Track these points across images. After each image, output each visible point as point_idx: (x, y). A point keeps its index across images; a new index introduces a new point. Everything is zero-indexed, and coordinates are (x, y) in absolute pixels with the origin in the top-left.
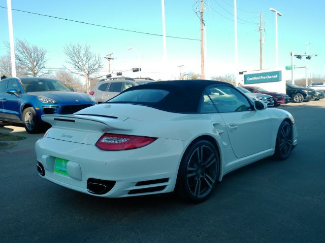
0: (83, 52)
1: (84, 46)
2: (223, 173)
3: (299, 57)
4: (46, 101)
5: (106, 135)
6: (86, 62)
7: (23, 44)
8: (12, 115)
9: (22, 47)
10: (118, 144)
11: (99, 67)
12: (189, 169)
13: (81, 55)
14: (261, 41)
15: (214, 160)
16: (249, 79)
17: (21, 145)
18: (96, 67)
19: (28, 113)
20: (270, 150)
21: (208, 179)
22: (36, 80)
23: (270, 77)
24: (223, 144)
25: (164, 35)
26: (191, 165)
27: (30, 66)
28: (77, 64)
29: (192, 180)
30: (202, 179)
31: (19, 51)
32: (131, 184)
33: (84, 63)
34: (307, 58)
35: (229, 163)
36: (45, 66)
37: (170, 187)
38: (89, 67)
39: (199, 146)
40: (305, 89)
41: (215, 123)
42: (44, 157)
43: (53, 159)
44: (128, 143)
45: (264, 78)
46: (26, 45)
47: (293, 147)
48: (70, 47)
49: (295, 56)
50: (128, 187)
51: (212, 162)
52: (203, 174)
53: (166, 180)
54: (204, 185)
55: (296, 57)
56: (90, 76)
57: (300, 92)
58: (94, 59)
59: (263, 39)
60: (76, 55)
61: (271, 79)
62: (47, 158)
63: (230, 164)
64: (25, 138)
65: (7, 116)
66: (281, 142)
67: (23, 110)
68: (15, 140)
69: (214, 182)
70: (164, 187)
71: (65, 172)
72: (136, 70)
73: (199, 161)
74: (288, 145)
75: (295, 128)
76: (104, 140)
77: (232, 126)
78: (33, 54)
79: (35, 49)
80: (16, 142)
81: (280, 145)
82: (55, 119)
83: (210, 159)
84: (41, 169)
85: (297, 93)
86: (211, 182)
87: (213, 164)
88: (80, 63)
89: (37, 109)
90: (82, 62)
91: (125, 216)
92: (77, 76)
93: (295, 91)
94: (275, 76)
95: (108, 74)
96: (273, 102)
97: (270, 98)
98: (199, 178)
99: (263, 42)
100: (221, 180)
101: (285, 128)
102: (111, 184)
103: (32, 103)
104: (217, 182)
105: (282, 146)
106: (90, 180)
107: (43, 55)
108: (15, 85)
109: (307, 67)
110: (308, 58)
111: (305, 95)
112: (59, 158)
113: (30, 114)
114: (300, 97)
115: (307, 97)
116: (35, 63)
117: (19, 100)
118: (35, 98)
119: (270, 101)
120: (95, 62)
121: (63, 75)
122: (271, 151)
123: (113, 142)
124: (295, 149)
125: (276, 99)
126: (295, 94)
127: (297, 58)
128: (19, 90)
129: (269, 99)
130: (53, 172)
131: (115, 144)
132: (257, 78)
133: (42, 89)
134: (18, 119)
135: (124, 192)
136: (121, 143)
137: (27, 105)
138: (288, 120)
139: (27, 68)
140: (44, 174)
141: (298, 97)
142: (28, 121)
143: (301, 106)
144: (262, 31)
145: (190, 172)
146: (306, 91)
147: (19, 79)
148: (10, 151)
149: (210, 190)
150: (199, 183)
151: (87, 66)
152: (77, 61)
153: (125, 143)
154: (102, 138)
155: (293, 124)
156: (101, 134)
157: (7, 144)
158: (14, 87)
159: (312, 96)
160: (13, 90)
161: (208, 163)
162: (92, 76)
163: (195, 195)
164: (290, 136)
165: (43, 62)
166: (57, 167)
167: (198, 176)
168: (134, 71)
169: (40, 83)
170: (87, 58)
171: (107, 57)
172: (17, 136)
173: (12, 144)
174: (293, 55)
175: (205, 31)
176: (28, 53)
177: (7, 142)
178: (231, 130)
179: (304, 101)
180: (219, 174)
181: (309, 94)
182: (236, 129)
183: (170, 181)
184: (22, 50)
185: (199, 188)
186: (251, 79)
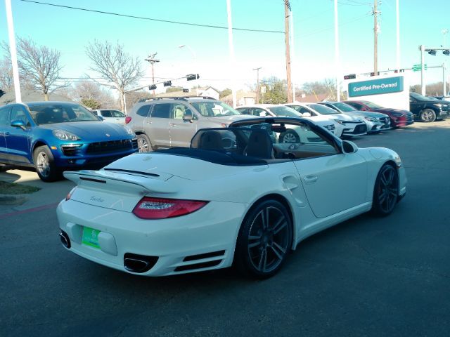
0: (113, 54)
1: (114, 46)
2: (297, 240)
3: (432, 52)
4: (65, 138)
5: (145, 199)
6: (119, 68)
7: (26, 44)
8: (18, 155)
9: (26, 48)
10: (160, 211)
11: (137, 75)
12: (251, 237)
13: (111, 58)
14: (375, 29)
15: (285, 224)
16: (356, 89)
17: (35, 200)
18: (134, 74)
19: (40, 155)
20: (366, 205)
21: (277, 249)
22: (50, 107)
23: (387, 86)
24: (296, 202)
25: (230, 28)
26: (254, 233)
27: (38, 75)
28: (105, 71)
29: (256, 251)
30: (269, 249)
31: (22, 55)
32: (178, 260)
33: (116, 69)
34: (444, 53)
35: (305, 226)
36: (60, 76)
37: (226, 261)
38: (123, 76)
39: (264, 208)
40: (437, 103)
41: (284, 176)
42: (70, 225)
43: (80, 228)
44: (172, 209)
45: (378, 87)
46: (31, 46)
47: (399, 198)
48: (95, 47)
49: (426, 50)
50: (174, 263)
51: (283, 226)
52: (270, 243)
53: (222, 253)
54: (272, 257)
55: (427, 52)
56: (125, 89)
57: (430, 106)
58: (130, 62)
59: (378, 26)
60: (103, 57)
61: (388, 88)
62: (73, 227)
63: (306, 228)
64: (39, 189)
65: (12, 158)
66: (382, 192)
67: (34, 150)
68: (25, 193)
69: (284, 251)
70: (218, 262)
71: (96, 244)
72: (191, 78)
73: (265, 227)
74: (392, 197)
75: (402, 172)
76: (143, 206)
77: (309, 177)
78: (41, 59)
79: (45, 51)
80: (27, 196)
81: (380, 197)
82: (81, 178)
83: (278, 223)
84: (66, 240)
85: (427, 107)
86: (280, 252)
87: (283, 228)
88: (110, 70)
89: (53, 148)
90: (113, 69)
91: (172, 297)
92: (107, 89)
93: (423, 105)
94: (394, 85)
95: (151, 84)
96: (389, 123)
97: (384, 118)
98: (264, 248)
99: (378, 31)
100: (294, 248)
101: (387, 174)
102: (153, 260)
103: (46, 139)
104: (290, 251)
105: (383, 197)
106: (127, 255)
107: (55, 59)
108: (20, 113)
109: (445, 66)
110: (446, 52)
111: (437, 111)
112: (88, 228)
113: (44, 155)
114: (431, 115)
115: (441, 114)
116: (45, 72)
117: (28, 135)
118: (50, 133)
119: (384, 122)
120: (132, 68)
121: (86, 87)
122: (368, 206)
123: (154, 208)
124: (403, 200)
125: (395, 119)
126: (423, 109)
127: (430, 53)
128: (27, 121)
129: (383, 120)
130: (80, 244)
131: (157, 210)
132: (367, 88)
133: (58, 119)
134: (27, 161)
135: (170, 269)
136: (164, 210)
137: (40, 143)
138: (391, 163)
139: (34, 80)
140: (69, 247)
141: (427, 115)
142: (42, 165)
143: (431, 128)
144: (377, 15)
145: (253, 241)
146: (440, 105)
147: (26, 106)
148: (20, 208)
149: (279, 263)
150: (264, 255)
151: (120, 74)
152: (106, 67)
153: (168, 209)
154: (140, 202)
155: (399, 167)
156: (139, 198)
157: (15, 199)
158: (19, 117)
159: (448, 113)
160: (18, 121)
161: (276, 229)
162: (129, 88)
163: (259, 269)
164: (395, 184)
165: (56, 69)
166: (86, 238)
167: (264, 246)
168: (189, 79)
169: (56, 111)
170: (120, 62)
171: (150, 59)
172: (27, 187)
173: (22, 198)
174: (423, 49)
175: (291, 18)
176: (34, 58)
177: (14, 196)
178: (307, 183)
179: (436, 120)
180: (292, 240)
181: (444, 109)
182: (315, 181)
183: (226, 254)
184: (25, 53)
185: (265, 261)
186: (358, 89)
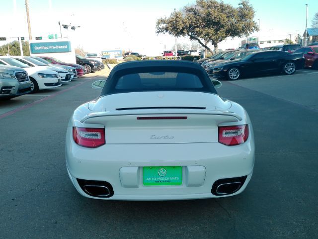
3: (65, 27)
14: (26, 5)
16: (36, 48)
23: (60, 47)
40: (91, 61)
45: (54, 47)
55: (63, 27)
57: (88, 63)
59: (28, 3)
61: (61, 49)
84: (108, 189)
93: (82, 62)
94: (65, 47)
97: (74, 70)
99: (28, 6)
110: (73, 28)
111: (92, 66)
114: (88, 68)
115: (94, 68)
132: (45, 48)
140: (111, 195)
146: (93, 63)
174: (61, 24)
181: (96, 65)
186: (38, 48)
